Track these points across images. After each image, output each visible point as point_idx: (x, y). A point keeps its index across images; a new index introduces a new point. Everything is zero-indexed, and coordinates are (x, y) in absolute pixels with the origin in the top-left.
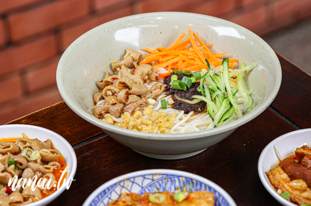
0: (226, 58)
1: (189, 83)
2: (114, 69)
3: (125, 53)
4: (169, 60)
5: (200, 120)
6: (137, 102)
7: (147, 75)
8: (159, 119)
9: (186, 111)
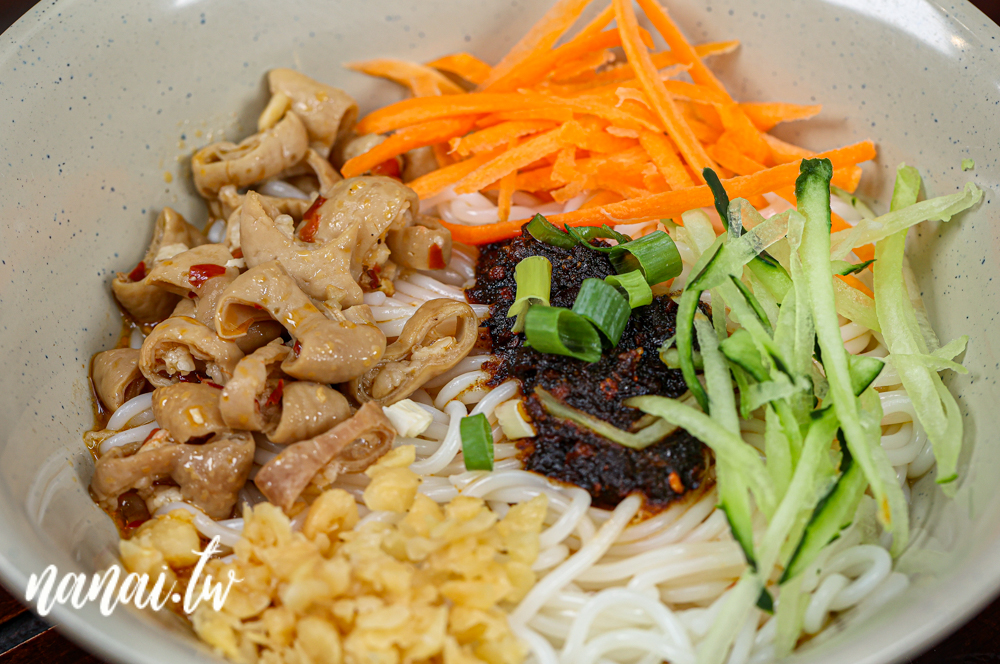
0: (817, 162)
1: (617, 315)
2: (207, 190)
3: (267, 95)
4: (503, 149)
5: (679, 550)
6: (331, 435)
7: (383, 245)
8: (453, 554)
9: (598, 486)
